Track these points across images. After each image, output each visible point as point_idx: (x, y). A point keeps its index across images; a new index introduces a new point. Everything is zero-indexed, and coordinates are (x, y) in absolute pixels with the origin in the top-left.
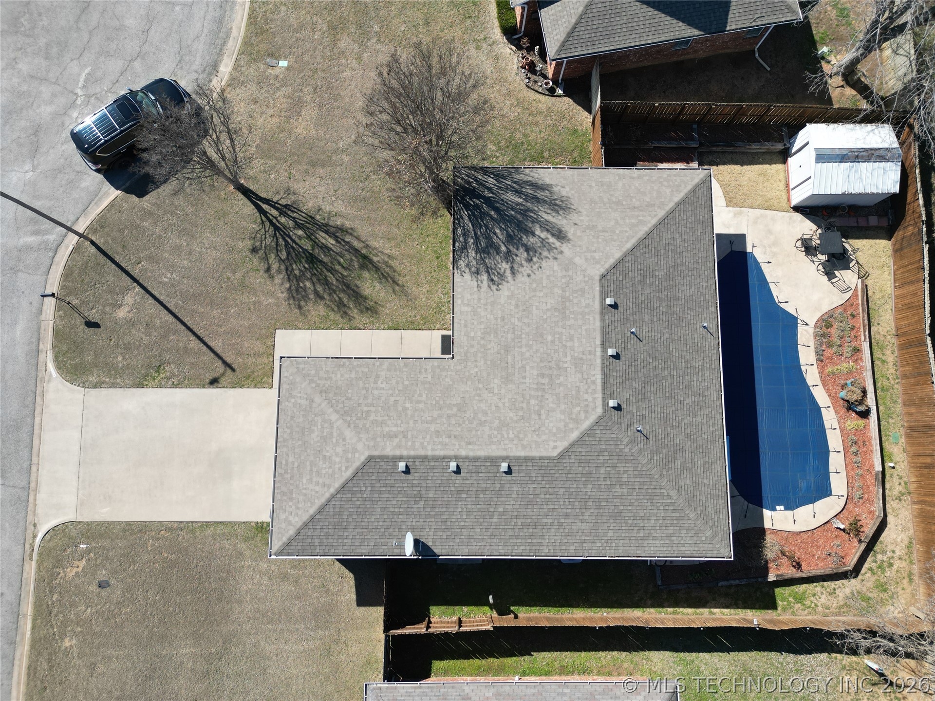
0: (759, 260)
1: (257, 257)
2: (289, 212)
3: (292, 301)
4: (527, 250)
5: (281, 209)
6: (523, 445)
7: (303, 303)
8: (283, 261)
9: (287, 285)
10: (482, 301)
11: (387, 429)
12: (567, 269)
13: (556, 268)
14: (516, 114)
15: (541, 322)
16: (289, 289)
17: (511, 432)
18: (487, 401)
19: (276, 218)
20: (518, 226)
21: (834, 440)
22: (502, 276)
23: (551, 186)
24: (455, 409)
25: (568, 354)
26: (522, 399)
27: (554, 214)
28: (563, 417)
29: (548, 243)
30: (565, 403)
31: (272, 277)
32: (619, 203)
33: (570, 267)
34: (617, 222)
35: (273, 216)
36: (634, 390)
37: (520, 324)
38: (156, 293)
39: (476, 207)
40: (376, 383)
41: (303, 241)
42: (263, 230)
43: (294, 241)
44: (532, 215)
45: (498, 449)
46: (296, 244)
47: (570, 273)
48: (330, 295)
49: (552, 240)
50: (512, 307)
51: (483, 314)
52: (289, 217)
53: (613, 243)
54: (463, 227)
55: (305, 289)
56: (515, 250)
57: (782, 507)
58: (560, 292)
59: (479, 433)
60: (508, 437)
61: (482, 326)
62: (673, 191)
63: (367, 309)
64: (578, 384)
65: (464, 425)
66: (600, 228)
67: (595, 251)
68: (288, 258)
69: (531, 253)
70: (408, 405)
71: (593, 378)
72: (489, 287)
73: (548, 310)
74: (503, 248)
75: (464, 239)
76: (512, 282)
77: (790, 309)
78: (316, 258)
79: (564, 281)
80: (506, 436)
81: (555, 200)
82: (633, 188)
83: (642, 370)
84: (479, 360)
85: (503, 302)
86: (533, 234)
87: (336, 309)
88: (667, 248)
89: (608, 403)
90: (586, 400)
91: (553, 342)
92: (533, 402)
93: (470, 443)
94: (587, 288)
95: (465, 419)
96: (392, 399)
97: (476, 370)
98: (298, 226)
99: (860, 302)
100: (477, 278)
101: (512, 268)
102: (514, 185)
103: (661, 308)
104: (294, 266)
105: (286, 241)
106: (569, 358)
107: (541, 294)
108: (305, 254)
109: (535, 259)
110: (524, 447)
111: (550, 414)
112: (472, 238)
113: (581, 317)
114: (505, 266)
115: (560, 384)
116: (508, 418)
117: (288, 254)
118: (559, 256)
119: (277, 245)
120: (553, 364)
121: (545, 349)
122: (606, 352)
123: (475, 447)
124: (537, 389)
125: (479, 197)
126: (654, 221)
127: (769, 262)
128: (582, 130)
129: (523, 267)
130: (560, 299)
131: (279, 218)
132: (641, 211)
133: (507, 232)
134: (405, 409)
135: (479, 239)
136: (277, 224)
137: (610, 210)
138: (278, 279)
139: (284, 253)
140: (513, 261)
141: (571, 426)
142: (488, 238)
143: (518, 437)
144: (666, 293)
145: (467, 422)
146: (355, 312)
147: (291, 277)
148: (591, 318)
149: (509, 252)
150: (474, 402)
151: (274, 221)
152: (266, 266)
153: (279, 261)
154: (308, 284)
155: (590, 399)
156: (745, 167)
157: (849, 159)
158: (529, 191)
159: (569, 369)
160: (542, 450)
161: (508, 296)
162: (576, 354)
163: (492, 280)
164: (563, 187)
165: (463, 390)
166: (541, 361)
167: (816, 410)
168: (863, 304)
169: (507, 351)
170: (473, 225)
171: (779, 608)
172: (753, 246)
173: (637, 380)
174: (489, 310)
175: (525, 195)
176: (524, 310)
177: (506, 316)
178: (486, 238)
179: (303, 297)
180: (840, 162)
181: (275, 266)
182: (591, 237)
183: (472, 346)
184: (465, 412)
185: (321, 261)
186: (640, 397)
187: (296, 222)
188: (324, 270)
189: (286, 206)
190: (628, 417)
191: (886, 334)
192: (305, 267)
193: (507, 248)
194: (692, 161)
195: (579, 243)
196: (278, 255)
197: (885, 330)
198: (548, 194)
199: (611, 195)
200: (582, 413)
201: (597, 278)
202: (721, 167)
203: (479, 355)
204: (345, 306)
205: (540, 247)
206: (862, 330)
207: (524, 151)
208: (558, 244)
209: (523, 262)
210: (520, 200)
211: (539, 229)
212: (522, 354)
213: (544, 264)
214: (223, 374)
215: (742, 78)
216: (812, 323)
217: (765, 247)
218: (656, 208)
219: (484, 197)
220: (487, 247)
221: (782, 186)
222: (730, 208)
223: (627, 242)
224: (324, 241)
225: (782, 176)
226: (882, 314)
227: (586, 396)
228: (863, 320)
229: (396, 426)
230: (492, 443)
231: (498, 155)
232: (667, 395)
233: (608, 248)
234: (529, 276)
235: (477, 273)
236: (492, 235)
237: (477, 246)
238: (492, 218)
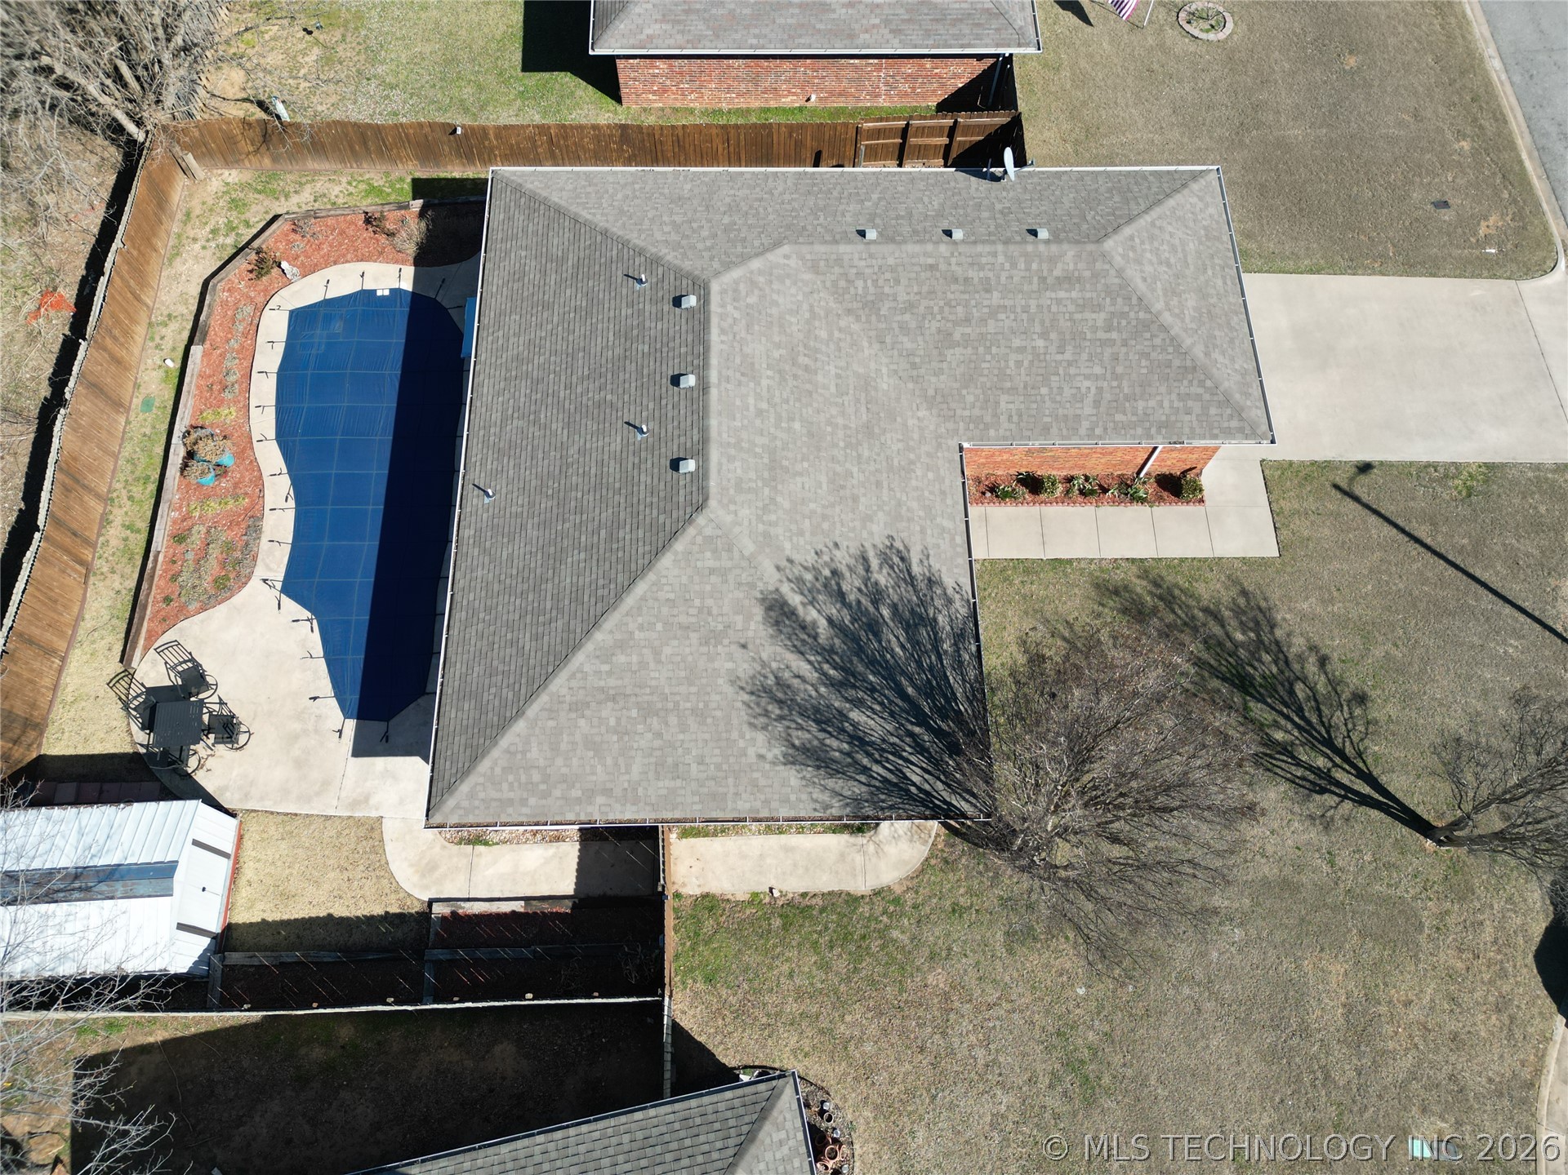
0: (334, 703)
1: (1351, 686)
2: (1312, 777)
3: (1263, 604)
4: (841, 596)
5: (1331, 783)
6: (842, 267)
7: (1242, 601)
8: (1298, 678)
9: (1279, 633)
10: (918, 528)
11: (1074, 294)
12: (766, 535)
13: (787, 545)
14: (848, 1018)
15: (812, 457)
16: (1273, 626)
17: (860, 291)
18: (901, 355)
19: (1336, 765)
20: (860, 647)
21: (264, 390)
22: (885, 560)
23: (790, 761)
24: (957, 336)
25: (765, 390)
26: (842, 344)
27: (787, 675)
28: (775, 296)
29: (802, 594)
30: (771, 316)
31: (1313, 648)
32: (647, 711)
33: (761, 539)
34: (657, 653)
35: (1344, 769)
36: (647, 339)
37: (848, 465)
38: (1522, 618)
39: (944, 714)
40: (1100, 390)
41: (1270, 718)
42: (1355, 738)
43: (1287, 718)
44: (832, 672)
45: (884, 258)
46: (1281, 713)
47: (761, 527)
48: (1193, 618)
49: (795, 600)
50: (862, 499)
51: (914, 505)
52: (1310, 768)
53: (672, 596)
54: (964, 680)
55: (1244, 627)
56: (863, 601)
57: (379, 293)
58: (779, 499)
59: (916, 289)
60: (865, 281)
61: (914, 483)
62: (524, 753)
63: (1116, 592)
64: (749, 337)
65: (941, 303)
66: (694, 636)
67: (712, 571)
68: (1291, 685)
69: (834, 586)
70: (1040, 343)
71: (723, 338)
72: (907, 549)
73: (801, 474)
74: (886, 612)
75: (960, 656)
76: (868, 545)
77: (292, 607)
78: (1233, 684)
79: (773, 517)
80: (869, 283)
81: (781, 718)
82: (609, 761)
83: (627, 376)
84: (916, 429)
85: (880, 514)
86: (830, 621)
87: (1177, 592)
88: (554, 613)
89: (699, 300)
90: (735, 308)
91: (791, 419)
92: (823, 334)
93: (932, 267)
94: (732, 492)
95: (939, 317)
96: (1068, 356)
97: (920, 414)
98: (1286, 749)
99: (145, 624)
100: (930, 571)
101: (868, 570)
102: (866, 761)
103: (579, 495)
104: (1275, 670)
106: (765, 382)
107: (812, 506)
108: (1258, 692)
109: (827, 572)
110: (839, 261)
111: (795, 307)
112: (946, 652)
113: (743, 444)
114: (882, 578)
115: (778, 346)
116: (863, 319)
117: (1292, 692)
118: (784, 563)
119: (1319, 710)
120: (791, 382)
121: (804, 410)
122: (698, 379)
123: (922, 260)
124: (817, 351)
125: (938, 733)
126: (579, 658)
127: (315, 698)
128: (695, 981)
129: (848, 566)
130: (780, 487)
131: (1330, 765)
132: (602, 690)
133: (880, 642)
134: (1044, 335)
135: (932, 645)
136: (1328, 752)
137: (667, 691)
138: (1298, 644)
139: (1301, 695)
140: (866, 581)
141: (761, 279)
142: (916, 643)
143: (848, 281)
144: (567, 525)
145: (936, 309)
146: (1140, 586)
147: (1274, 647)
148: (725, 435)
149: (875, 603)
150: (922, 353)
152: (1329, 668)
153: (1306, 678)
154: (1239, 636)
155: (730, 308)
156: (323, 914)
157: (98, 871)
158: (835, 743)
159: (764, 366)
160: (808, 257)
161: (872, 521)
162: (752, 385)
163: (902, 559)
164: (761, 757)
165: (942, 378)
166: (810, 393)
167: (284, 436)
168: (142, 619)
169: (869, 428)
170: (947, 678)
171: (409, 180)
172: (340, 732)
173: (640, 355)
174: (905, 508)
175: (843, 730)
176: (843, 487)
177: (874, 487)
178: (918, 643)
179: (1244, 613)
180: (119, 865)
181: (1311, 668)
182: (715, 611)
183: (929, 455)
184: (939, 331)
185: (1224, 679)
186: (635, 332)
187: (1293, 757)
188: (1212, 662)
189: (1323, 791)
190: (660, 294)
191: (109, 575)
192: (1252, 666)
193: (877, 609)
194: (444, 918)
195: (741, 595)
196: (1310, 689)
197: (108, 582)
198: (794, 733)
199: (659, 735)
200: (743, 293)
201: (713, 503)
202: (378, 911)
203: (916, 436)
204: (1161, 598)
205: (819, 592)
206: (158, 572)
207: (826, 929)
208: (785, 588)
209: (847, 574)
210: (855, 715)
211: (820, 630)
212: (843, 414)
213: (811, 559)
214: (1351, 480)
215: (289, 1142)
216: (255, 583)
217: (316, 731)
218: (568, 698)
219: (929, 729)
220: (916, 625)
221: (248, 872)
222: (374, 814)
223: (643, 599)
225: (244, 893)
226: (104, 612)
227: (737, 315)
228: (150, 588)
229: (1059, 301)
230: (893, 269)
231: (885, 919)
232: (581, 354)
233: (684, 580)
234: (836, 545)
235: (931, 582)
236: (908, 646)
237: (936, 634)
238: (911, 680)
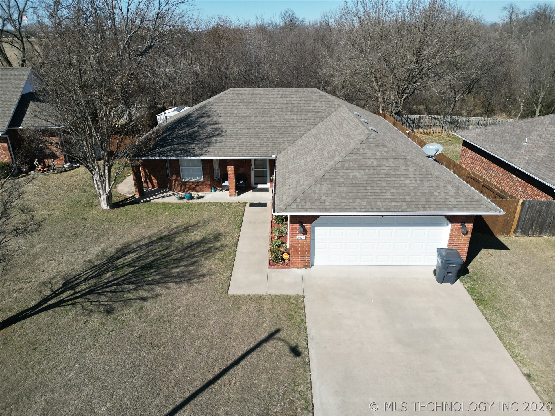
4: (201, 117)
7: (199, 274)
8: (138, 287)
9: (172, 284)
10: (233, 140)
12: (222, 101)
13: (219, 106)
15: (255, 112)
22: (216, 130)
25: (278, 100)
26: (308, 120)
28: (318, 102)
29: (200, 107)
30: (310, 101)
37: (254, 121)
41: (121, 274)
43: (117, 279)
46: (121, 278)
51: (243, 140)
54: (168, 151)
58: (236, 104)
61: (252, 140)
64: (297, 97)
69: (205, 115)
72: (222, 136)
73: (247, 108)
74: (196, 129)
75: (178, 151)
76: (223, 125)
78: (148, 264)
84: (278, 143)
85: (236, 130)
90: (307, 93)
91: (269, 107)
92: (309, 115)
94: (236, 93)
97: (286, 143)
98: (98, 276)
100: (214, 143)
101: (212, 124)
104: (150, 279)
105: (114, 285)
106: (280, 99)
107: (235, 112)
108: (138, 271)
111: (317, 107)
113: (254, 96)
114: (209, 129)
115: (297, 103)
119: (114, 292)
120: (284, 107)
121: (274, 110)
124: (301, 113)
129: (213, 119)
130: (241, 104)
131: (77, 291)
133: (183, 127)
136: (84, 292)
139: (127, 287)
140: (208, 124)
141: (324, 99)
142: (183, 137)
147: (163, 280)
148: (256, 92)
149: (200, 126)
151: (78, 295)
152: (138, 300)
153: (137, 291)
154: (176, 270)
159: (288, 100)
161: (233, 127)
162: (278, 97)
163: (218, 135)
169: (274, 127)
170: (169, 146)
179: (191, 274)
181: (142, 293)
183: (268, 145)
185: (153, 262)
187: (92, 277)
188: (165, 259)
189: (64, 285)
192: (155, 271)
193: (196, 127)
196: (129, 291)
200: (315, 95)
203: (274, 141)
205: (202, 111)
209: (210, 119)
212: (276, 119)
213: (214, 110)
220: (191, 138)
224: (130, 259)
234: (220, 116)
235: (209, 144)
236: (182, 135)
237: (187, 143)
238: (169, 135)
